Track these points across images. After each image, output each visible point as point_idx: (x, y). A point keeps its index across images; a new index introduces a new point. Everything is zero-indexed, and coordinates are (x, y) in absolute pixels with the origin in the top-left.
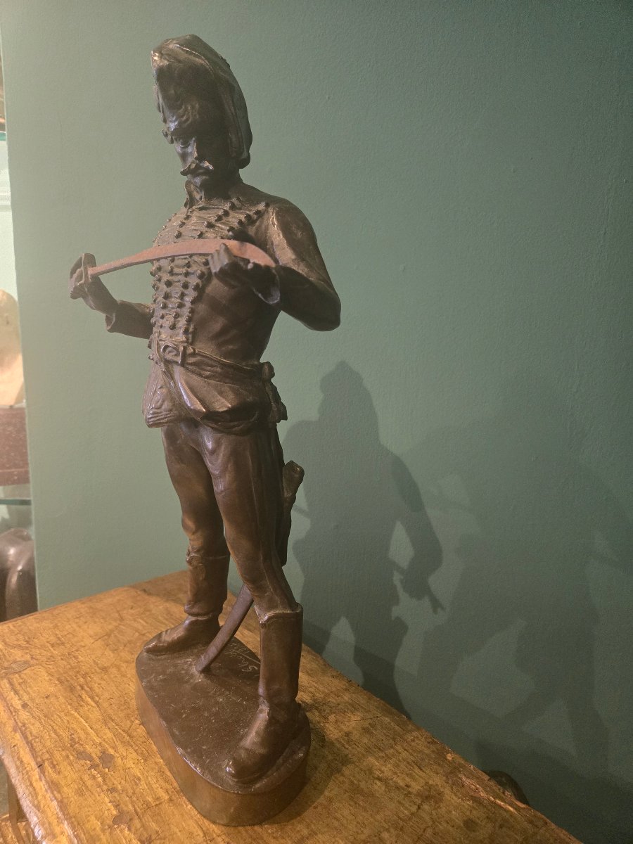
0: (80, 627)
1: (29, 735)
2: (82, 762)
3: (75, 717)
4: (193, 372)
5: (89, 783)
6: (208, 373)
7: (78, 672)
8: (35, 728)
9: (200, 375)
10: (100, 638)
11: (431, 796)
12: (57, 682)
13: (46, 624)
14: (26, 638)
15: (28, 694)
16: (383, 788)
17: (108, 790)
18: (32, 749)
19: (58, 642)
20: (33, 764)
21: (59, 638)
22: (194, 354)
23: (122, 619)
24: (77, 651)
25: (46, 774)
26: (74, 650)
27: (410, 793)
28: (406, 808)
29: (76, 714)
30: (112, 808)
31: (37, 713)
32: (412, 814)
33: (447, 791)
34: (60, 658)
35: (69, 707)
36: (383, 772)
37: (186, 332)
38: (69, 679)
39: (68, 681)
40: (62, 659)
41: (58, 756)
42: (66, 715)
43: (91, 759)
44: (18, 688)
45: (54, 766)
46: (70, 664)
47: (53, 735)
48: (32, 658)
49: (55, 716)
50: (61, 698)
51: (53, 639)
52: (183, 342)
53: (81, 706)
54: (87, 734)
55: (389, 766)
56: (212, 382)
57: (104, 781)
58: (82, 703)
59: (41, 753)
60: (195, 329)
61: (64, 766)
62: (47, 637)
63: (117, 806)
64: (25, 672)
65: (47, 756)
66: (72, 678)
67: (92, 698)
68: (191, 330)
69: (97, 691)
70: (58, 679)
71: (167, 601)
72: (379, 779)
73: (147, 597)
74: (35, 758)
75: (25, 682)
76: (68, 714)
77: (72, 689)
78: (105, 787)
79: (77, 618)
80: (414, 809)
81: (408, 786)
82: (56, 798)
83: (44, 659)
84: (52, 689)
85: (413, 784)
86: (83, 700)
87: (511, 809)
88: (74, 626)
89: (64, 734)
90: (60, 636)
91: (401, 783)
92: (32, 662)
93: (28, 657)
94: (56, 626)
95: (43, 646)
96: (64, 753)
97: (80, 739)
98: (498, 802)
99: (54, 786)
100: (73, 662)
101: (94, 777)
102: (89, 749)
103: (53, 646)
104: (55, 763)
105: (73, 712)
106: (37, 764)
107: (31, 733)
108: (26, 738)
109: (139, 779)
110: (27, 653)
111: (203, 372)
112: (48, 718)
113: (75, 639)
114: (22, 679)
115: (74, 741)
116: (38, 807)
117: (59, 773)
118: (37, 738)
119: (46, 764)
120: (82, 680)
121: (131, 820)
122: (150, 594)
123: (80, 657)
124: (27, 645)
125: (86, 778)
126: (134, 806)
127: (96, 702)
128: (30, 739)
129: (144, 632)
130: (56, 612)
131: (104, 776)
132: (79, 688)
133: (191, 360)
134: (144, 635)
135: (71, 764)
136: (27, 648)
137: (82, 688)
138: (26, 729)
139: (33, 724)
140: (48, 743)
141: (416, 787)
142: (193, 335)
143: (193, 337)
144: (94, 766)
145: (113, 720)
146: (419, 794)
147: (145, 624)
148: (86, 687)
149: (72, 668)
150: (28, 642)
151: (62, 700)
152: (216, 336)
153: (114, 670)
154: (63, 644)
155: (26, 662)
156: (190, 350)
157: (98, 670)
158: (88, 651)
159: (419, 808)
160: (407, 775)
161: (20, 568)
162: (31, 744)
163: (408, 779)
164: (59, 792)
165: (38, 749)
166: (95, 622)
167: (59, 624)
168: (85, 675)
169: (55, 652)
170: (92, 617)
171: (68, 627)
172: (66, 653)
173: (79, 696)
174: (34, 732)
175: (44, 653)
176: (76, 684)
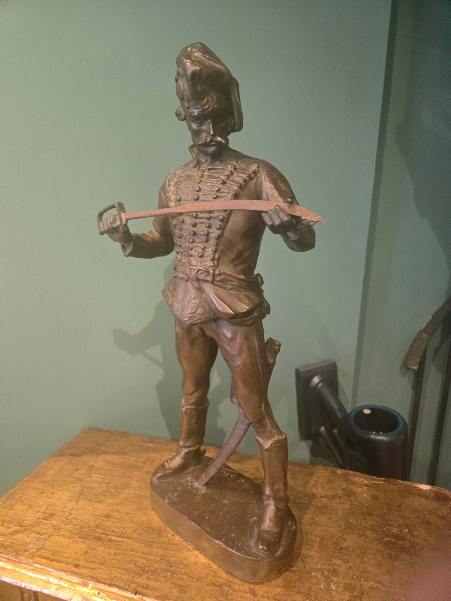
0: (51, 498)
1: (104, 581)
2: (163, 575)
3: (125, 553)
4: (220, 287)
5: (182, 584)
6: (229, 286)
7: (90, 527)
8: (103, 575)
9: (225, 288)
10: (78, 499)
11: (349, 494)
12: (81, 540)
14: (15, 524)
15: (69, 557)
16: (328, 500)
18: (118, 587)
19: (47, 515)
20: (129, 595)
21: (44, 512)
22: (220, 274)
23: (80, 480)
24: (70, 514)
25: (147, 594)
26: (67, 515)
27: (340, 496)
28: (346, 504)
29: (123, 551)
30: (212, 587)
31: (93, 566)
33: (353, 488)
34: (63, 525)
35: (111, 550)
36: (320, 493)
37: (213, 259)
38: (88, 534)
39: (89, 536)
40: (66, 525)
41: (142, 581)
42: (116, 556)
43: (166, 570)
44: (55, 558)
45: (147, 588)
46: (76, 525)
47: (122, 572)
48: (40, 534)
49: (109, 560)
50: (98, 547)
51: (40, 515)
52: (211, 266)
53: (119, 545)
54: (145, 558)
55: (320, 489)
56: (232, 292)
57: (189, 577)
58: (118, 543)
59: (127, 585)
60: (219, 256)
61: (152, 583)
62: (32, 515)
63: (213, 585)
64: (46, 545)
65: (134, 585)
66: (90, 532)
67: (122, 537)
68: (217, 257)
69: (119, 531)
70: (80, 538)
71: (98, 455)
72: (322, 497)
73: (80, 459)
74: (127, 590)
75: (55, 552)
76: (116, 554)
77: (99, 539)
79: (41, 493)
80: (349, 503)
81: (336, 494)
83: (50, 530)
84: (83, 546)
86: (116, 541)
87: (382, 482)
88: (46, 499)
89: (131, 566)
90: (42, 511)
91: (333, 494)
92: (44, 537)
93: (35, 535)
94: (30, 506)
95: (39, 523)
96: (143, 577)
97: (142, 563)
98: (374, 482)
100: (76, 522)
102: (157, 566)
103: (44, 519)
104: (145, 586)
106: (133, 593)
107: (104, 579)
108: (103, 584)
109: (209, 564)
110: (30, 533)
111: (226, 286)
112: (105, 564)
113: (59, 507)
114: (50, 551)
115: (142, 567)
117: (155, 589)
118: (113, 579)
119: (140, 589)
120: (99, 530)
122: (79, 456)
123: (78, 517)
124: (23, 528)
125: (178, 582)
127: (128, 538)
128: (108, 582)
129: (107, 481)
130: (16, 496)
131: (185, 574)
132: (103, 536)
133: (218, 278)
134: (108, 483)
135: (156, 580)
136: (25, 530)
137: (107, 535)
138: (96, 579)
139: (99, 573)
140: (125, 578)
141: (339, 492)
142: (217, 261)
143: (218, 263)
144: (173, 573)
145: (152, 542)
146: (344, 495)
147: (101, 476)
149: (82, 526)
150: (21, 526)
151: (101, 548)
152: (233, 261)
153: (116, 514)
154: (52, 515)
156: (217, 272)
157: (105, 519)
158: (80, 511)
159: (350, 501)
160: (331, 489)
162: (114, 585)
163: (333, 491)
165: (122, 585)
166: (60, 490)
167: (31, 504)
168: (98, 526)
169: (54, 522)
170: (53, 488)
171: (41, 502)
172: (63, 518)
173: (110, 540)
174: (106, 577)
175: (46, 527)
176: (98, 535)
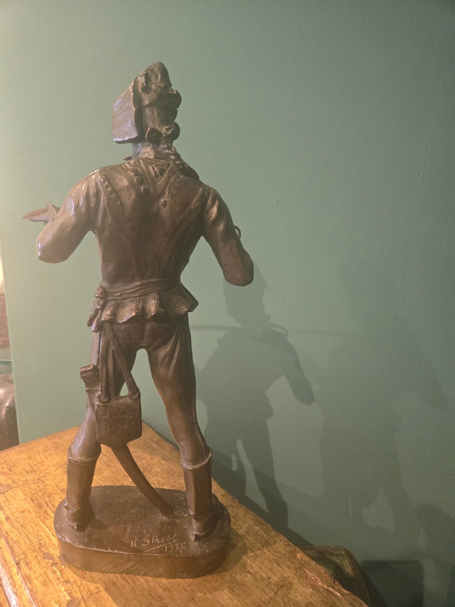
0: (46, 458)
1: (10, 541)
2: (47, 561)
3: (42, 527)
5: (51, 576)
7: (45, 493)
8: (14, 535)
10: (60, 467)
11: (284, 586)
12: (30, 501)
13: (23, 456)
14: (9, 467)
15: (10, 509)
16: (252, 579)
17: (64, 582)
18: (13, 552)
19: (32, 470)
20: (13, 562)
21: (31, 467)
24: (44, 477)
25: (22, 569)
26: (42, 476)
27: (270, 583)
28: (267, 595)
29: (43, 525)
30: (67, 595)
31: (16, 525)
32: (271, 598)
33: (296, 581)
34: (32, 482)
35: (38, 519)
36: (252, 568)
38: (38, 498)
39: (37, 500)
40: (34, 483)
41: (30, 556)
42: (36, 526)
43: (53, 559)
44: (3, 505)
45: (27, 564)
46: (39, 487)
47: (27, 541)
48: (13, 482)
49: (29, 527)
50: (33, 512)
51: (28, 468)
53: (47, 519)
54: (50, 540)
55: (257, 563)
57: (61, 574)
58: (47, 516)
59: (18, 554)
61: (34, 564)
62: (24, 466)
63: (70, 594)
64: (9, 492)
65: (22, 556)
66: (41, 498)
70: (31, 499)
72: (249, 573)
74: (14, 558)
75: (8, 500)
76: (37, 525)
77: (40, 506)
78: (62, 580)
79: (45, 451)
80: (272, 595)
81: (269, 578)
82: (28, 588)
83: (21, 483)
84: (26, 506)
85: (273, 576)
86: (48, 514)
87: (339, 594)
88: (43, 457)
89: (35, 540)
90: (32, 465)
91: (265, 576)
92: (13, 485)
93: (10, 482)
94: (30, 458)
95: (21, 473)
96: (34, 554)
97: (45, 543)
98: (330, 589)
99: (27, 579)
100: (41, 485)
101: (55, 572)
102: (51, 551)
103: (27, 472)
104: (28, 562)
105: (41, 523)
106: (16, 562)
107: (11, 539)
108: (8, 543)
110: (9, 479)
112: (24, 528)
113: (44, 467)
114: (6, 498)
115: (41, 545)
116: (16, 594)
117: (31, 569)
118: (16, 542)
119: (22, 563)
120: (47, 499)
121: (79, 603)
123: (46, 481)
124: (10, 472)
125: (49, 572)
126: (81, 594)
128: (11, 543)
130: (30, 446)
131: (61, 572)
132: (45, 505)
135: (39, 562)
136: (9, 474)
137: (48, 505)
138: (8, 536)
139: (13, 533)
140: (23, 547)
141: (275, 578)
144: (55, 564)
146: (276, 584)
148: (50, 505)
149: (41, 490)
150: (10, 470)
151: (34, 514)
154: (34, 471)
155: (8, 485)
157: (59, 492)
158: (52, 477)
159: (276, 594)
160: (269, 569)
161: (7, 404)
162: (12, 548)
163: (269, 573)
164: (30, 583)
165: (16, 551)
166: (57, 455)
167: (32, 456)
168: (49, 496)
169: (29, 478)
170: (55, 450)
171: (38, 458)
172: (36, 478)
173: (46, 511)
174: (14, 539)
175: (21, 478)
176: (43, 502)
